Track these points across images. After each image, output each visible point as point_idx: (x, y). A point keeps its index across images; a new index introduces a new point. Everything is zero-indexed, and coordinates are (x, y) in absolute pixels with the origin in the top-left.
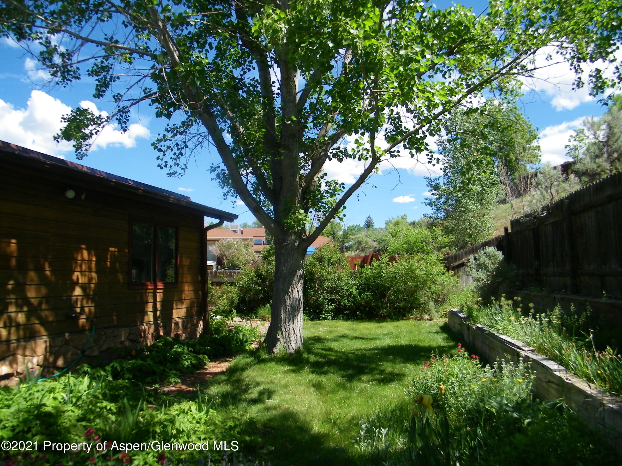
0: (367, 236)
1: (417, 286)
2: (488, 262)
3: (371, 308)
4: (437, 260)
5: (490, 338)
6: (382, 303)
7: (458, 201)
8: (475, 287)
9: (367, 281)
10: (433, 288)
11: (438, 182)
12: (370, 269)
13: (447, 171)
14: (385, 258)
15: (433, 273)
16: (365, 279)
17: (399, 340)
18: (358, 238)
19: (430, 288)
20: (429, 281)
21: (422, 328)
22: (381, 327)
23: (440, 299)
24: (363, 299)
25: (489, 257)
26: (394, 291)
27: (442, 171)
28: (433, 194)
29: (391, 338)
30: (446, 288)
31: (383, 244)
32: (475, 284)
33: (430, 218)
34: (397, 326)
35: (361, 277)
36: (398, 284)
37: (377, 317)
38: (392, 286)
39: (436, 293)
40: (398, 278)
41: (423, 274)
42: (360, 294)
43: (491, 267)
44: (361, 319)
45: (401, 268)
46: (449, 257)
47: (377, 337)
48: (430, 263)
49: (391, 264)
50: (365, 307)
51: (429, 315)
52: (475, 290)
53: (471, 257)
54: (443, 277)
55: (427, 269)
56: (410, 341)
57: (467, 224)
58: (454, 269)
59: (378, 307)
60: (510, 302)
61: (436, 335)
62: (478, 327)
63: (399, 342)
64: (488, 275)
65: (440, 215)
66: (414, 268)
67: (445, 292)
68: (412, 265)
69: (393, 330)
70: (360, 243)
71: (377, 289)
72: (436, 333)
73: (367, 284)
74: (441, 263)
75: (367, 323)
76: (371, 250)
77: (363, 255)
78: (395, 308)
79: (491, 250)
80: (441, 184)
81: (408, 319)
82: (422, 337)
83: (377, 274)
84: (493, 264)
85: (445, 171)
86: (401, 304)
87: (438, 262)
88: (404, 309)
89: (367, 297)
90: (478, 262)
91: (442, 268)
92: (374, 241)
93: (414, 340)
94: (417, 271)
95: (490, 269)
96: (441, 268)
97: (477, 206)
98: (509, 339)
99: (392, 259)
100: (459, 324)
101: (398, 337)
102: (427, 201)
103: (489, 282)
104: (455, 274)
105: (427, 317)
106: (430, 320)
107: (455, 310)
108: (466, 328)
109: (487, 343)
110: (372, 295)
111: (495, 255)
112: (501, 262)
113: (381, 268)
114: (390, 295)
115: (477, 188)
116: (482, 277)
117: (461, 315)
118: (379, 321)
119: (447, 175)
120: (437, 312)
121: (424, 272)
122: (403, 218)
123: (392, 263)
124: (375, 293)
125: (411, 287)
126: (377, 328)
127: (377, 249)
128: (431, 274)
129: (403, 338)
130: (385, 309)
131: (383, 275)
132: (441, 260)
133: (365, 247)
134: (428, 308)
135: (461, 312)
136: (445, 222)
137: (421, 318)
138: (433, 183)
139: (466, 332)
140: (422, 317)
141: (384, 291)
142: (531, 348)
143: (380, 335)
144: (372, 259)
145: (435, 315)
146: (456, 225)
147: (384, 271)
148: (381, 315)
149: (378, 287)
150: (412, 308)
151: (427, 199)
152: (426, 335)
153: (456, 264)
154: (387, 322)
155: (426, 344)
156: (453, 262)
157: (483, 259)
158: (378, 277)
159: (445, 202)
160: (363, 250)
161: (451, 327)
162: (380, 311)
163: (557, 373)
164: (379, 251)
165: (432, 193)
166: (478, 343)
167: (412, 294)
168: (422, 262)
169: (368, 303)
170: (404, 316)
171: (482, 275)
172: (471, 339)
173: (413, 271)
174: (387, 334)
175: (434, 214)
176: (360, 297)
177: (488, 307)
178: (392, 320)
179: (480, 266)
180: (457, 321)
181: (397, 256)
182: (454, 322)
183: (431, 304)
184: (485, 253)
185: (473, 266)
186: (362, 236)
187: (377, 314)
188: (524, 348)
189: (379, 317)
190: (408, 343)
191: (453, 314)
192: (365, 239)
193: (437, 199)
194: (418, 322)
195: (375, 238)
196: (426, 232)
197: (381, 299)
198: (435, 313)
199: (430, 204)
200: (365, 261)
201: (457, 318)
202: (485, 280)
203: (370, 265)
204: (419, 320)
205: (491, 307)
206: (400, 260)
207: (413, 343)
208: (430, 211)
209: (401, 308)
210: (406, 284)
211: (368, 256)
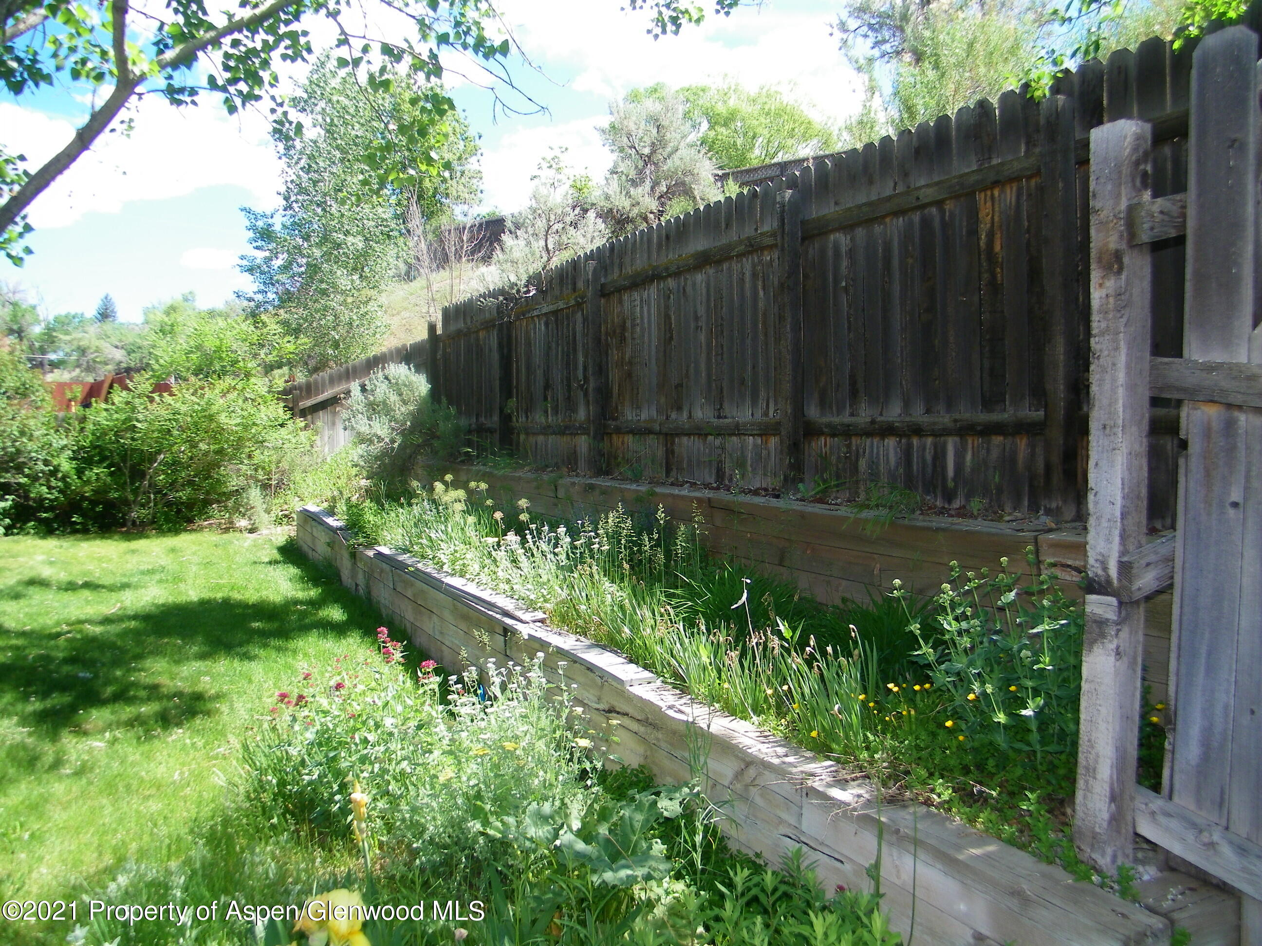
0: (99, 338)
1: (220, 452)
2: (393, 398)
3: (110, 505)
4: (269, 392)
5: (419, 584)
6: (135, 492)
7: (313, 268)
8: (362, 456)
9: (98, 438)
10: (258, 457)
11: (270, 221)
12: (106, 410)
13: (293, 198)
14: (143, 383)
15: (258, 422)
16: (93, 434)
17: (182, 586)
18: (80, 340)
19: (250, 457)
20: (250, 440)
21: (236, 553)
22: (133, 552)
23: (274, 483)
24: (88, 482)
25: (396, 386)
26: (167, 464)
27: (281, 198)
28: (257, 248)
29: (160, 581)
30: (288, 457)
31: (137, 355)
32: (361, 449)
33: (250, 300)
34: (173, 550)
35: (82, 430)
36: (176, 448)
37: (123, 525)
38: (159, 452)
39: (263, 469)
40: (175, 432)
41: (237, 425)
42: (80, 472)
43: (401, 411)
44: (83, 531)
45: (184, 409)
46: (294, 388)
47: (125, 580)
48: (253, 400)
49: (157, 399)
50: (94, 503)
51: (250, 519)
52: (362, 463)
53: (355, 387)
54: (283, 431)
55: (245, 413)
56: (212, 589)
57: (331, 318)
58: (303, 413)
59: (126, 502)
60: (461, 493)
61: (271, 568)
62: (380, 554)
63: (180, 593)
64: (393, 429)
65: (271, 296)
66: (214, 409)
67: (284, 465)
68: (210, 403)
69: (165, 561)
70: (83, 351)
71: (124, 458)
72: (270, 563)
73: (98, 446)
74: (278, 399)
75: (98, 542)
76: (110, 367)
77: (90, 379)
78: (169, 504)
79: (400, 371)
80: (278, 227)
81: (201, 529)
82: (238, 578)
83: (124, 422)
84: (405, 403)
85: (287, 199)
86: (183, 495)
87: (269, 397)
88: (190, 505)
89: (97, 480)
90: (372, 398)
91: (281, 411)
92: (117, 347)
93: (220, 587)
94: (223, 418)
95: (398, 414)
96: (278, 411)
97: (352, 281)
98: (471, 589)
99: (161, 387)
100: (329, 544)
101: (178, 579)
102: (244, 263)
103: (396, 445)
104: (306, 427)
105: (243, 523)
106: (252, 531)
107: (312, 508)
108: (346, 555)
109: (409, 594)
110: (111, 474)
111: (411, 383)
112: (424, 400)
113: (134, 409)
114: (157, 473)
115: (356, 242)
116: (379, 433)
117: (330, 521)
118: (129, 536)
119: (290, 207)
120: (268, 511)
121: (238, 420)
122: (186, 300)
123: (161, 396)
124: (119, 469)
125: (206, 454)
126: (125, 553)
127: (124, 365)
128: (254, 424)
129: (190, 582)
130: (143, 506)
131: (139, 425)
132: (279, 393)
133: (95, 361)
134: (247, 504)
135: (331, 512)
136: (282, 311)
137: (229, 528)
138: (260, 224)
139: (345, 565)
140: (232, 523)
141: (140, 465)
142: (540, 615)
143: (132, 575)
144: (111, 387)
145: (263, 519)
146: (306, 320)
147: (140, 417)
148: (134, 522)
149: (125, 454)
150: (207, 503)
151: (243, 258)
152: (247, 569)
153: (308, 403)
154: (147, 537)
155: (251, 596)
156: (302, 398)
157: (382, 390)
158: (127, 430)
159: (286, 267)
160: (89, 369)
161: (305, 548)
162: (130, 510)
163: (637, 690)
164: (128, 370)
165: (255, 244)
166: (383, 595)
167: (209, 471)
168: (233, 395)
169: (101, 491)
170: (190, 521)
171: (381, 428)
172: (361, 579)
173: (211, 418)
174: (151, 572)
175: (259, 292)
176: (79, 478)
177: (402, 506)
178: (162, 532)
179: (374, 408)
180: (323, 538)
181: (173, 380)
182: (314, 538)
183: (255, 495)
184: (386, 378)
185: (360, 408)
186: (90, 337)
187: (123, 518)
188: (519, 614)
189: (129, 524)
190: (206, 595)
191: (308, 518)
192: (96, 343)
193: (268, 260)
194: (225, 536)
195: (121, 341)
196: (244, 326)
197: (132, 483)
198: (263, 514)
199: (251, 270)
200: (93, 392)
201: (320, 528)
202: (387, 440)
203: (106, 401)
204: (226, 530)
205: (410, 505)
206: (180, 391)
207: (219, 596)
208: (250, 285)
209: (183, 503)
210: (194, 445)
211: (102, 382)
